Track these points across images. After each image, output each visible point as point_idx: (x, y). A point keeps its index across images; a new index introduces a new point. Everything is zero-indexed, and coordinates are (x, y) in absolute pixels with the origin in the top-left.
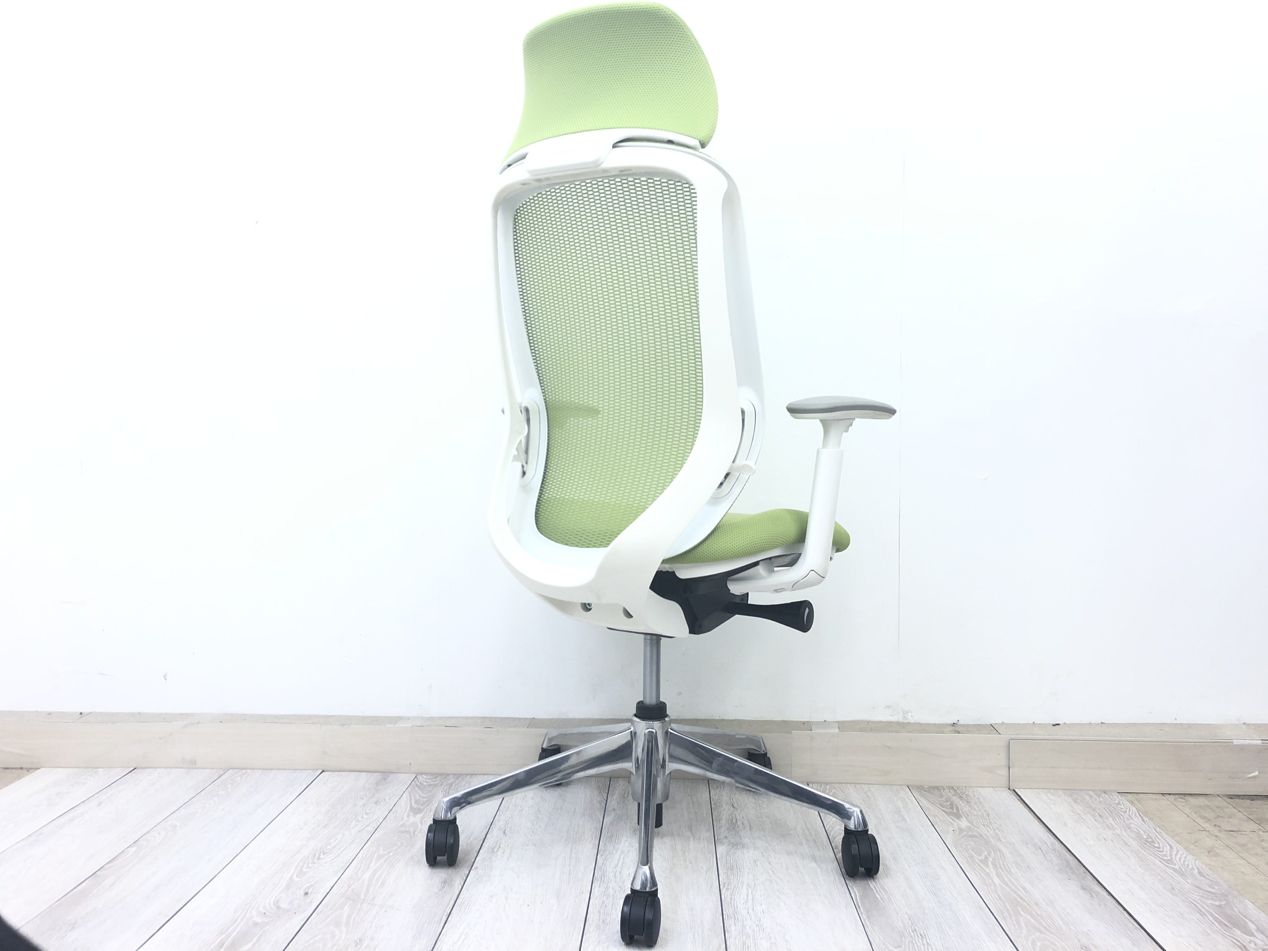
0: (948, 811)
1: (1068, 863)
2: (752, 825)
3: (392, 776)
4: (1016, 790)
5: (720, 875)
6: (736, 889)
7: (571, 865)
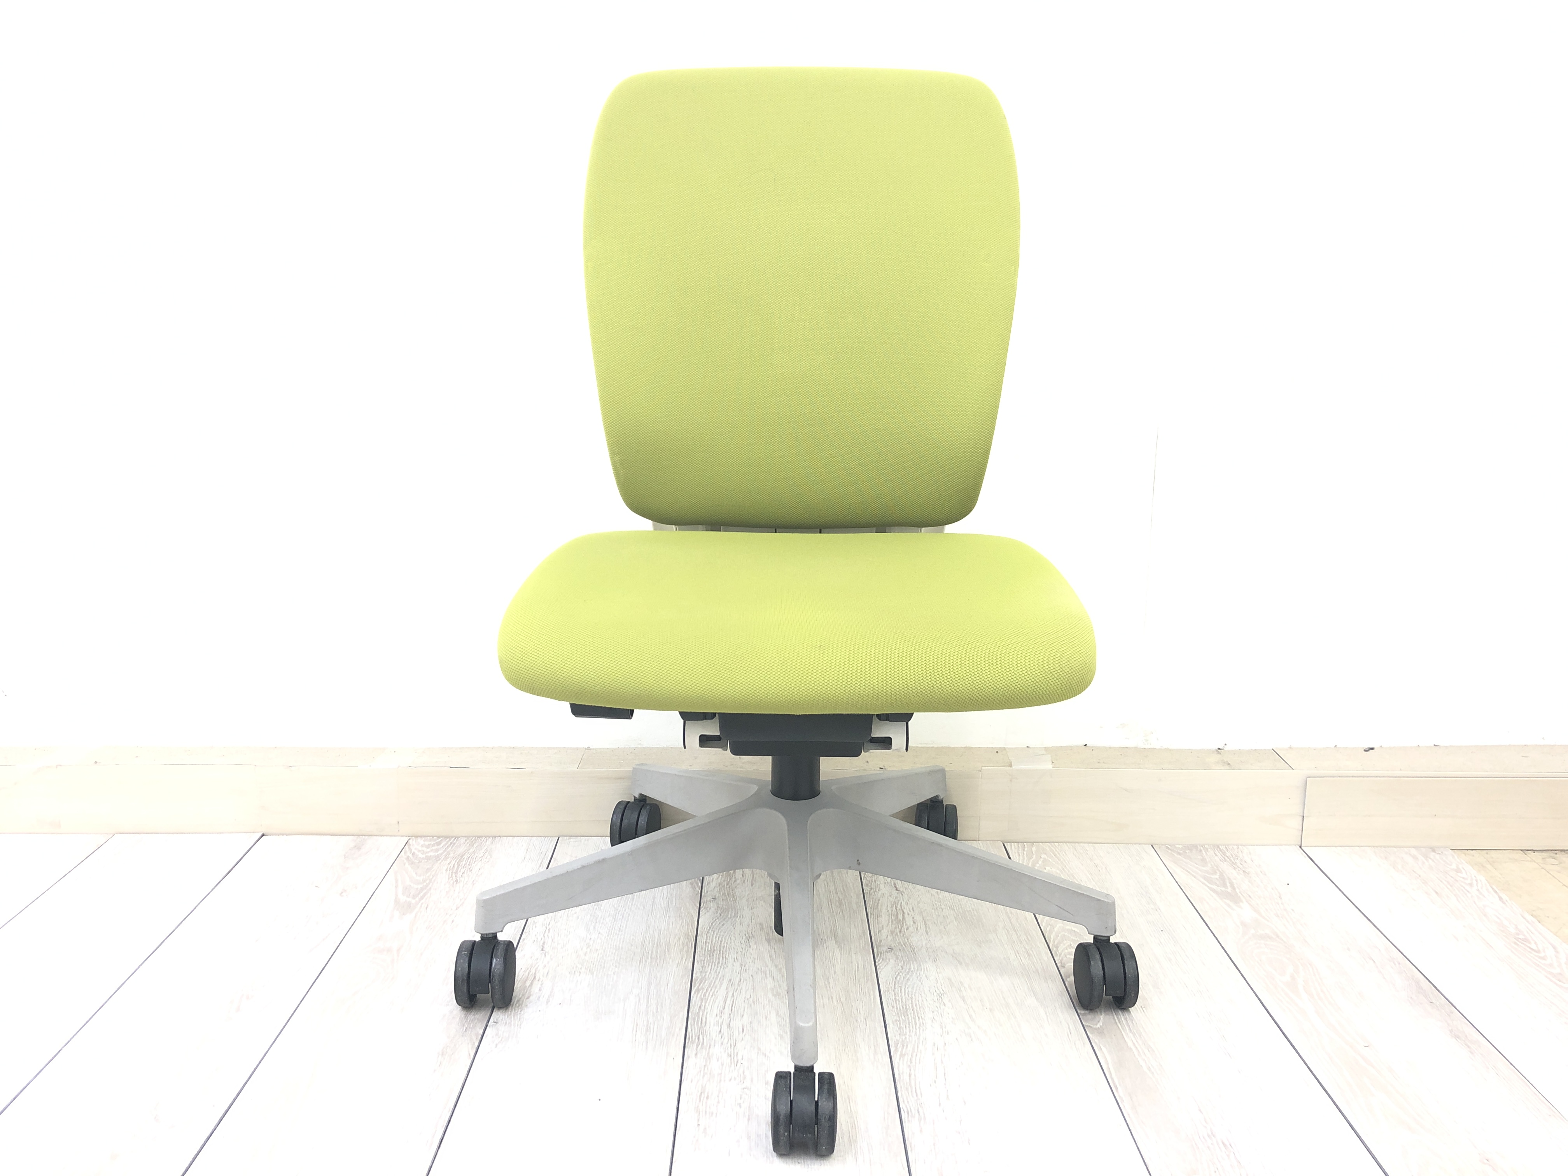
0: (1218, 889)
2: (927, 923)
3: (371, 841)
5: (888, 1026)
6: (916, 1055)
7: (649, 1012)
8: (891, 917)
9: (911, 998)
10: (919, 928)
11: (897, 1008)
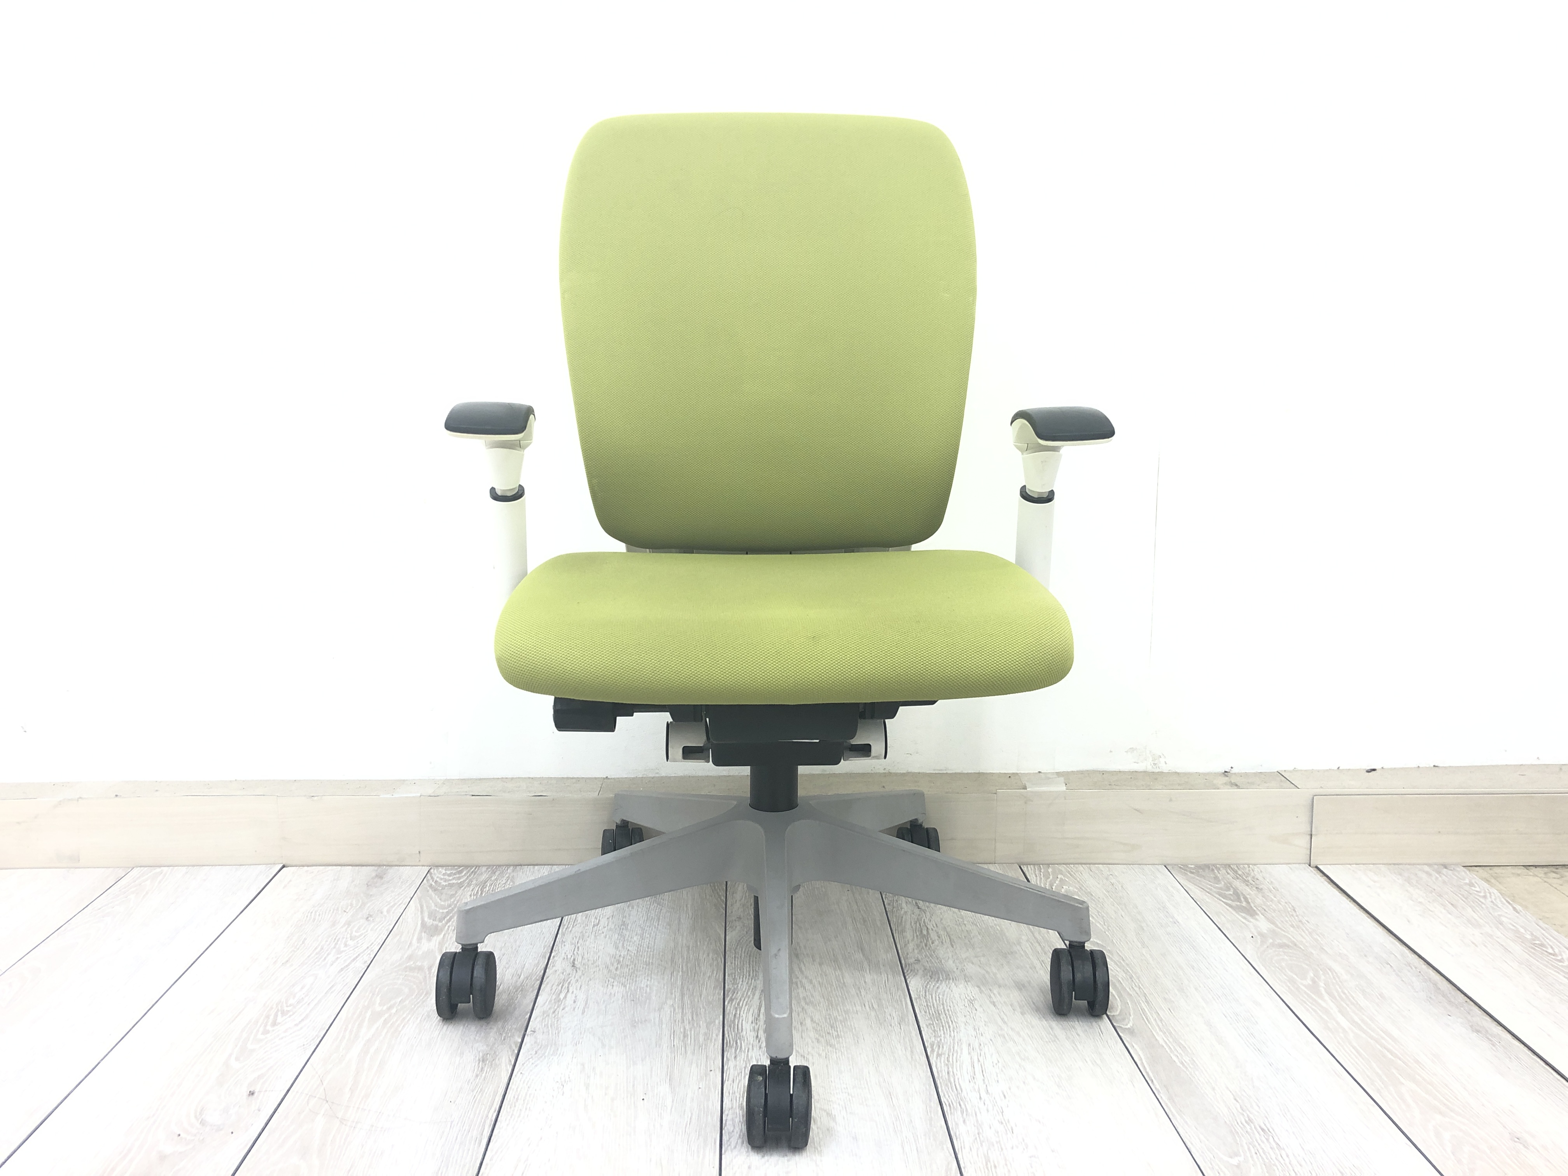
0: (1234, 904)
1: (1435, 985)
2: (952, 937)
3: (392, 871)
4: (1320, 867)
5: (922, 1029)
6: (953, 1054)
7: (685, 1020)
8: (916, 933)
9: (943, 1004)
10: (944, 941)
11: (930, 1013)
